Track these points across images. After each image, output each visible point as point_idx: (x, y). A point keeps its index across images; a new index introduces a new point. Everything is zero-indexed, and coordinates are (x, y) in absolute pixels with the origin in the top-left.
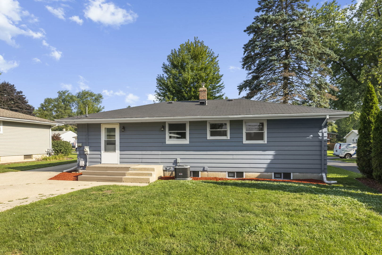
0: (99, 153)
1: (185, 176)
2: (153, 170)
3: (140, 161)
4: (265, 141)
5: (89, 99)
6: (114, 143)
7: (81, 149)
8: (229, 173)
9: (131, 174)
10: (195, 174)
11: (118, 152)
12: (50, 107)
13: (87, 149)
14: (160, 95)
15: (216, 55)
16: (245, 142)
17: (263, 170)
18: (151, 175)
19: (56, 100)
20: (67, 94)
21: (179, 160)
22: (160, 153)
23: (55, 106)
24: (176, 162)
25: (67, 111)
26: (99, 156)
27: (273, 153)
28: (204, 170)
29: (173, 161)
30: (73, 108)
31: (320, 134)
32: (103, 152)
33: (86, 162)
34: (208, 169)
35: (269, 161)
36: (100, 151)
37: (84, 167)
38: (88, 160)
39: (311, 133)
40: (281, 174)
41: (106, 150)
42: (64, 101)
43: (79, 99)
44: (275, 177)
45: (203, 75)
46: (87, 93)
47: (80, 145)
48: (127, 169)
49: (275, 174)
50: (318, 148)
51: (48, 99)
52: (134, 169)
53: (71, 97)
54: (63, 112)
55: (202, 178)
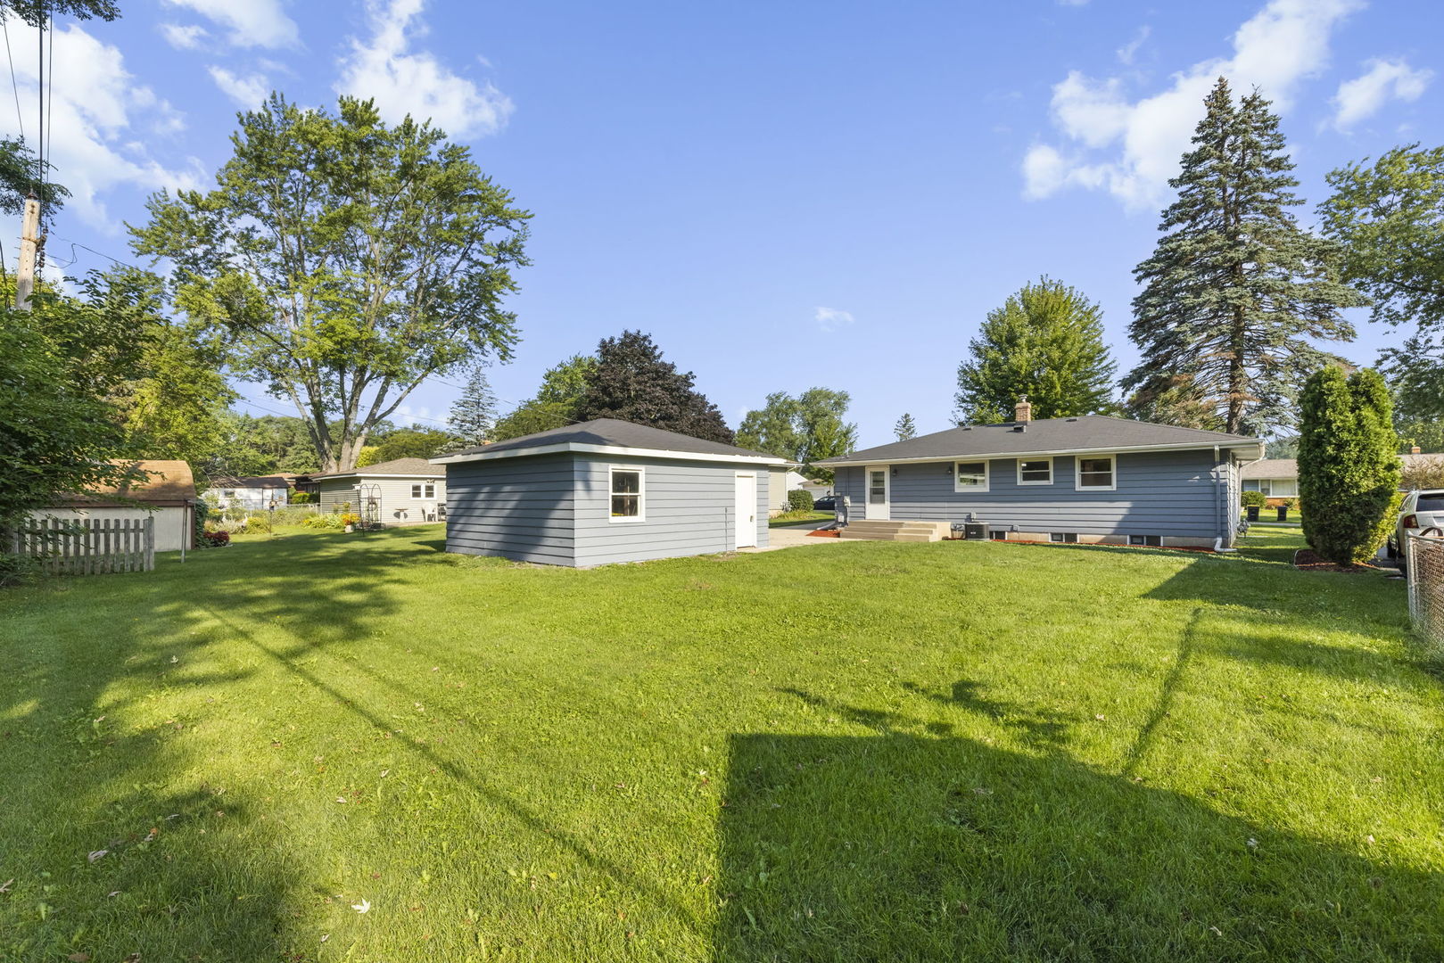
0: (862, 505)
1: (979, 535)
2: (935, 526)
3: (919, 515)
4: (1114, 487)
5: (823, 404)
6: (882, 492)
7: (840, 500)
8: (1053, 534)
9: (905, 532)
10: (1000, 535)
11: (888, 503)
12: (757, 427)
13: (847, 500)
14: (964, 401)
15: (1091, 305)
16: (1079, 487)
17: (1110, 531)
18: (931, 532)
19: (765, 414)
20: (782, 399)
21: (974, 516)
22: (946, 505)
23: (763, 425)
24: (969, 518)
25: (784, 433)
26: (862, 509)
27: (1128, 504)
28: (1012, 531)
29: (965, 516)
30: (794, 426)
31: (1214, 475)
32: (868, 504)
33: (846, 517)
34: (1019, 528)
35: (1120, 518)
36: (864, 502)
37: (845, 523)
38: (849, 514)
39: (1197, 473)
40: (1142, 537)
41: (872, 502)
42: (778, 412)
43: (804, 407)
44: (1132, 542)
45: (1056, 354)
46: (820, 393)
47: (838, 494)
48: (900, 525)
49: (1132, 537)
50: (1210, 497)
51: (753, 412)
52: (909, 525)
53: (791, 405)
54: (778, 435)
55: (1009, 542)
